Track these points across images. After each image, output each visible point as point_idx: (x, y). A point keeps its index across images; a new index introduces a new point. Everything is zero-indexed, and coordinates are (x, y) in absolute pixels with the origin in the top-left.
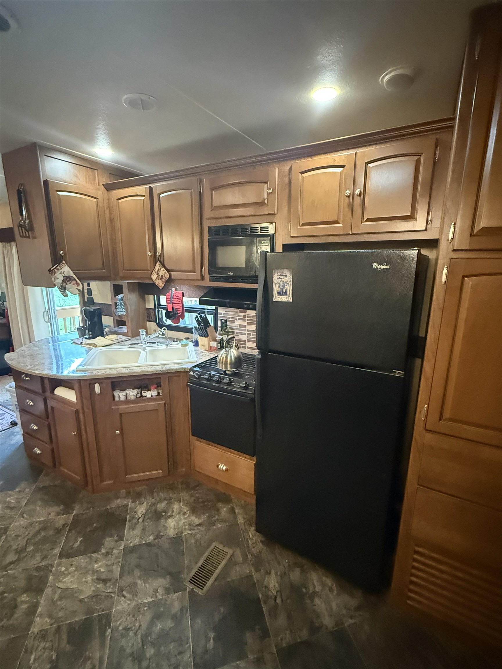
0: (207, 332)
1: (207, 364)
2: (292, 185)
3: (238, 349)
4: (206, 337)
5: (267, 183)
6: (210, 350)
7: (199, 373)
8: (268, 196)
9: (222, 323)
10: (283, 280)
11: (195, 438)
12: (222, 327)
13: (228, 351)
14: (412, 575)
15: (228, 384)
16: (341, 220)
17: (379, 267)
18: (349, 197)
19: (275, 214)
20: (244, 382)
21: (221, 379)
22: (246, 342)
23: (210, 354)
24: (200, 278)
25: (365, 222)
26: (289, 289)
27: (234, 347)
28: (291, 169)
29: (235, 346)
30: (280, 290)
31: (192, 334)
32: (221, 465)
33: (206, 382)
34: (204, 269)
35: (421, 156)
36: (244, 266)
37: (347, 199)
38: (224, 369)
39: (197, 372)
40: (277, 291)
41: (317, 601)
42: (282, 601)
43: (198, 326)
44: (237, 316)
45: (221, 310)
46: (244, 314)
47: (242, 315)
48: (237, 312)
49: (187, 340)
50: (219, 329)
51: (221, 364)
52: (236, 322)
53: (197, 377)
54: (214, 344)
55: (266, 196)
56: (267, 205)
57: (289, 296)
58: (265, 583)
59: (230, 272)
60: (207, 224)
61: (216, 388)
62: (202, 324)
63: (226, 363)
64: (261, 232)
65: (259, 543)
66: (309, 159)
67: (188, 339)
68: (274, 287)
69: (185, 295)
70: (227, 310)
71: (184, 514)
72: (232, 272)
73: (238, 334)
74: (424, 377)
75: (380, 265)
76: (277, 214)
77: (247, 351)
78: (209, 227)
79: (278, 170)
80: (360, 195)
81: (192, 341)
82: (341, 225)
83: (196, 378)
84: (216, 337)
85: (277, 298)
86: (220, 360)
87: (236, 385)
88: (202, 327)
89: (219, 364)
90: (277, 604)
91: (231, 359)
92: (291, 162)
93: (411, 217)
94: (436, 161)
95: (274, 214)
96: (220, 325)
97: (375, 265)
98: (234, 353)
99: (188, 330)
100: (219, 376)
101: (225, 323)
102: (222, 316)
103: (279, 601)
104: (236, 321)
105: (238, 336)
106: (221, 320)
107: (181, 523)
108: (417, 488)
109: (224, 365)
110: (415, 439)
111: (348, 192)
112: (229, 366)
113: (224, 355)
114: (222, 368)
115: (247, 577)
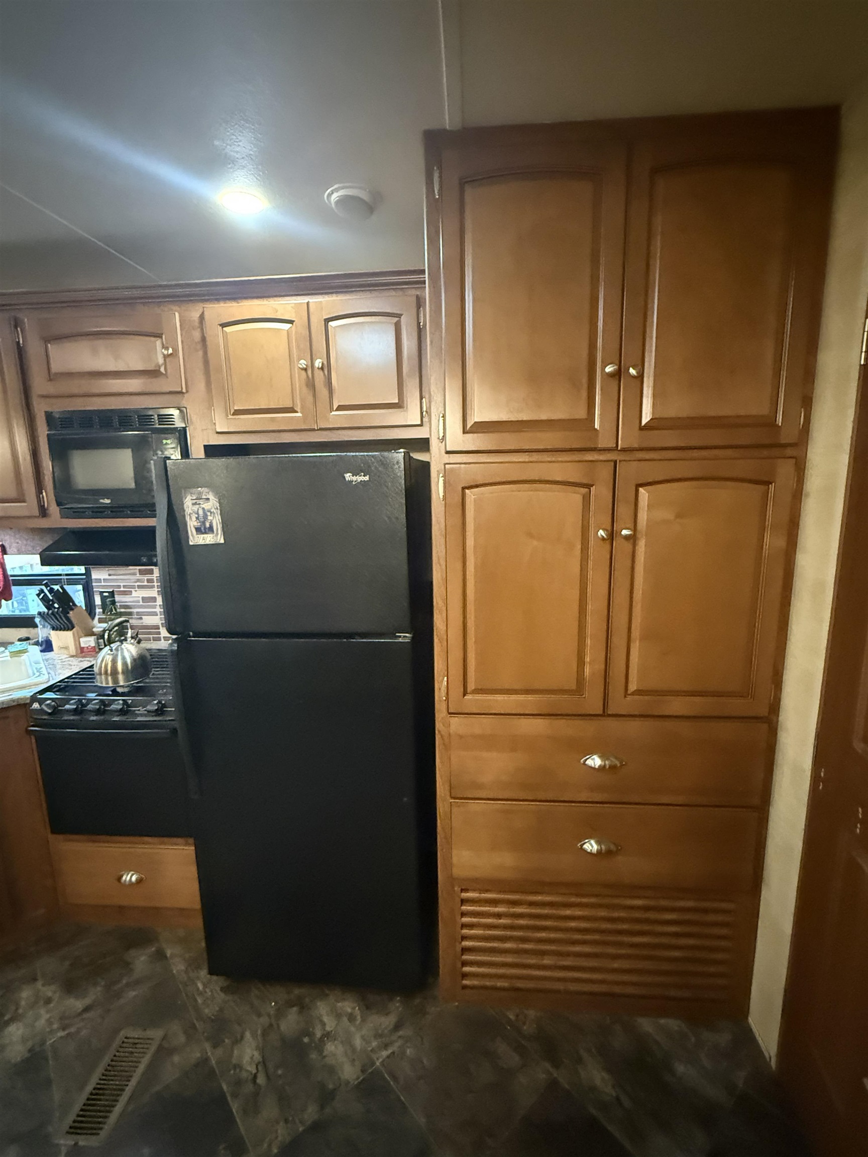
0: (68, 619)
1: (74, 682)
2: (208, 343)
3: (139, 642)
4: (68, 629)
5: (161, 337)
6: (81, 655)
7: (53, 703)
8: (165, 360)
9: (103, 599)
10: (203, 506)
11: (61, 837)
12: (104, 606)
13: (117, 649)
14: (464, 938)
15: (122, 712)
16: (299, 407)
17: (354, 478)
18: (305, 370)
19: (183, 393)
20: (155, 702)
21: (105, 705)
22: (159, 629)
23: (81, 661)
24: (36, 512)
25: (336, 410)
26: (216, 521)
27: (129, 639)
28: (202, 317)
29: (132, 638)
30: (199, 524)
31: (36, 629)
32: (128, 874)
33: (72, 718)
34: (44, 494)
35: (400, 318)
36: (133, 485)
37: (303, 372)
38: (111, 685)
39: (48, 702)
40: (194, 526)
41: (330, 1047)
42: (268, 1077)
43: (46, 610)
44: (136, 582)
45: (99, 575)
46: (149, 577)
47: (146, 578)
48: (134, 574)
49: (25, 642)
50: (99, 610)
51: (103, 677)
52: (134, 594)
53: (50, 711)
54: (90, 642)
55: (161, 361)
56: (166, 375)
57: (217, 534)
58: (234, 1061)
59: (104, 499)
60: (40, 409)
61: (96, 725)
62: (56, 605)
63: (114, 672)
64: (159, 425)
65: (218, 994)
66: (234, 304)
67: (28, 639)
68: (188, 518)
69: (8, 550)
70: (111, 572)
71: (48, 1001)
72: (108, 499)
73: (140, 616)
74: (438, 636)
75: (356, 476)
76: (187, 391)
77: (163, 645)
78: (46, 412)
79: (180, 316)
80: (322, 369)
81: (37, 643)
82: (299, 415)
83: (50, 714)
84: (93, 628)
85: (196, 539)
86: (101, 667)
87: (139, 710)
88: (56, 610)
89: (98, 677)
90: (259, 1086)
91: (125, 664)
92: (201, 305)
93: (399, 406)
94: (421, 327)
95: (181, 393)
96: (100, 603)
97: (348, 476)
98: (129, 650)
99: (26, 622)
100: (101, 700)
101: (109, 601)
102: (103, 584)
103: (261, 1080)
104: (133, 592)
105: (141, 618)
106: (101, 593)
107: (41, 1023)
108: (451, 802)
109: (110, 678)
110: (439, 731)
111: (302, 361)
112: (121, 677)
113: (109, 658)
114: (107, 683)
115: (197, 1065)
